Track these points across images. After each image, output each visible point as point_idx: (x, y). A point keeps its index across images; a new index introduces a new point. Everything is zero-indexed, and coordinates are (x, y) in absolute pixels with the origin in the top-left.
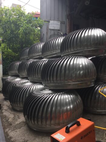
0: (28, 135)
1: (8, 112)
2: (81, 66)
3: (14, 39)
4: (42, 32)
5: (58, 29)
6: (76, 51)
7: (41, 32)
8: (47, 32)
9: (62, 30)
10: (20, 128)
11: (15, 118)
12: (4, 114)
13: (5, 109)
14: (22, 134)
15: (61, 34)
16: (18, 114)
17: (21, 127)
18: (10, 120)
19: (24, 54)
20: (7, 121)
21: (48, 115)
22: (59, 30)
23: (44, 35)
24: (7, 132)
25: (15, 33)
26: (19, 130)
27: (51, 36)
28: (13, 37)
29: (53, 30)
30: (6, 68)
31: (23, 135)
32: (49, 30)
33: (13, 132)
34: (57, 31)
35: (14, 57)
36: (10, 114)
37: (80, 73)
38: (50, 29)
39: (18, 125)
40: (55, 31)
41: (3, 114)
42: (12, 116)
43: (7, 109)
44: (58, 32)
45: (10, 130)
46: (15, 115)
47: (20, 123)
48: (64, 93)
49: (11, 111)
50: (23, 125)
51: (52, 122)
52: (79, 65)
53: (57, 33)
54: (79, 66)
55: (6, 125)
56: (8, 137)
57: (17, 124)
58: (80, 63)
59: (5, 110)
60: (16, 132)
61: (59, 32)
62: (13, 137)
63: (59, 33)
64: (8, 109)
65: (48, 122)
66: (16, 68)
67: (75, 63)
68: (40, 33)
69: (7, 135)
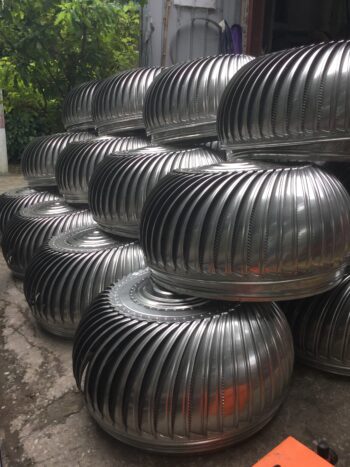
0: (91, 456)
1: (22, 340)
2: (301, 208)
3: (39, 46)
4: (145, 16)
5: (208, 6)
6: (284, 139)
7: (141, 18)
8: (165, 19)
9: (222, 11)
10: (62, 420)
11: (46, 372)
12: (10, 345)
13: (12, 326)
14: (70, 450)
15: (220, 28)
16: (57, 354)
17: (68, 416)
18: (30, 377)
19: (79, 109)
20: (19, 378)
21: (167, 395)
22: (211, 11)
23: (153, 29)
24: (17, 433)
25: (43, 23)
26: (58, 427)
27: (179, 33)
28: (34, 40)
29: (189, 8)
30: (19, 139)
31: (74, 453)
32: (174, 11)
33: (40, 438)
34: (204, 15)
35: (44, 109)
36: (29, 347)
37: (295, 236)
38: (177, 6)
39: (56, 405)
40: (197, 15)
41: (6, 347)
42: (34, 359)
43: (19, 323)
44: (208, 20)
45: (28, 425)
46: (46, 358)
47: (64, 395)
48: (227, 316)
49: (35, 336)
50: (75, 408)
51: (181, 421)
52: (294, 202)
53: (204, 22)
54: (294, 210)
55: (14, 396)
56: (19, 457)
57: (53, 401)
58: (300, 194)
59: (11, 330)
60: (49, 436)
61: (212, 17)
62: (37, 460)
63: (210, 24)
64: (25, 323)
65: (164, 423)
66: (49, 163)
67: (277, 194)
68: (137, 21)
69: (18, 448)
